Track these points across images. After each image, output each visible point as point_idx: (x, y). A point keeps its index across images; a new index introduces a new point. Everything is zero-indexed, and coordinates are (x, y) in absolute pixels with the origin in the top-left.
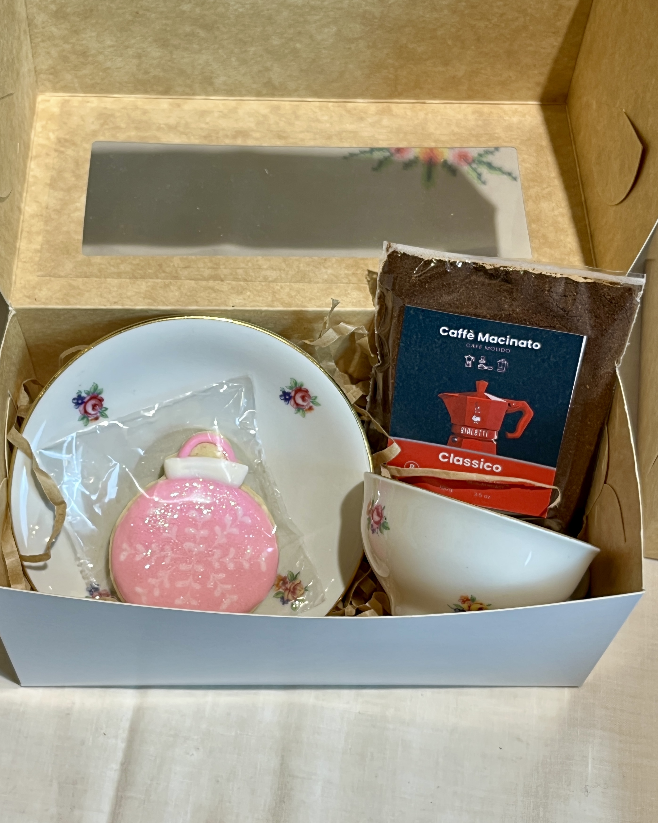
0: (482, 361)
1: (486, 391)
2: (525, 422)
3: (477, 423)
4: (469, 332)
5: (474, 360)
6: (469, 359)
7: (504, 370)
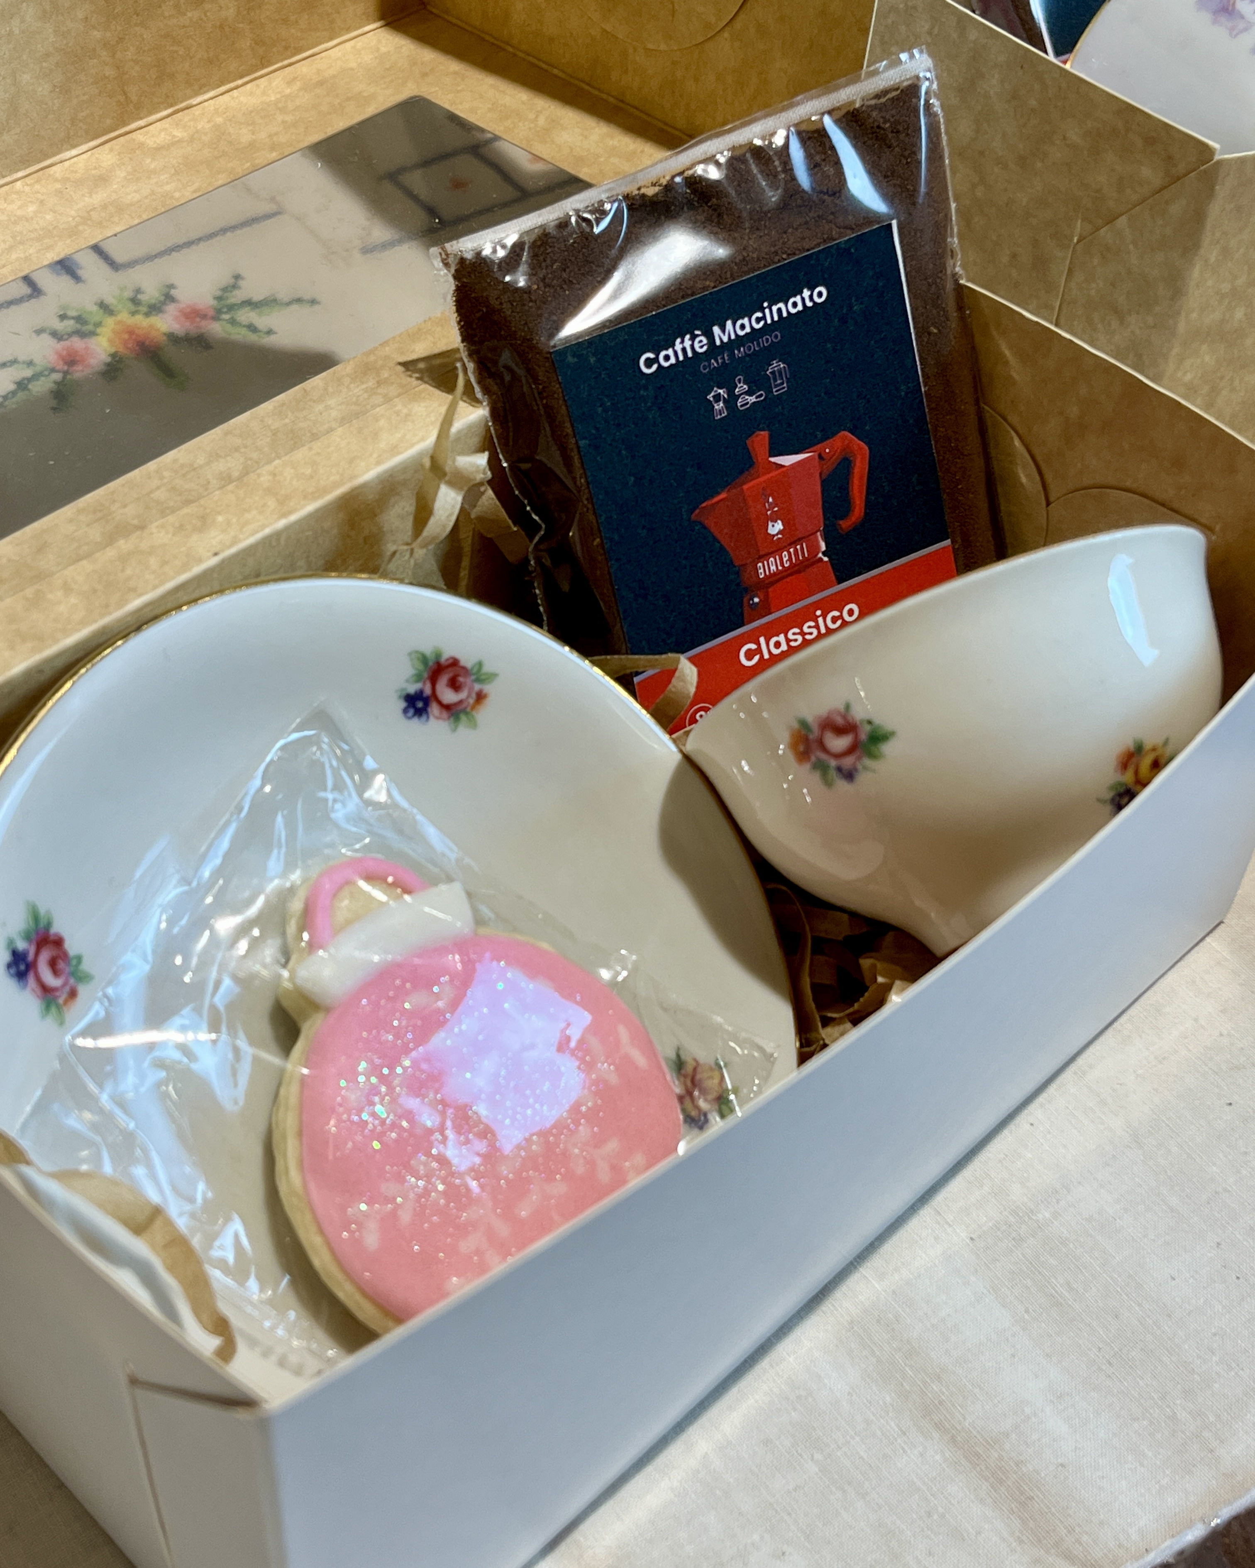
0: (742, 387)
1: (771, 456)
2: (861, 478)
3: (780, 536)
4: (693, 338)
5: (726, 396)
6: (717, 398)
7: (785, 385)
